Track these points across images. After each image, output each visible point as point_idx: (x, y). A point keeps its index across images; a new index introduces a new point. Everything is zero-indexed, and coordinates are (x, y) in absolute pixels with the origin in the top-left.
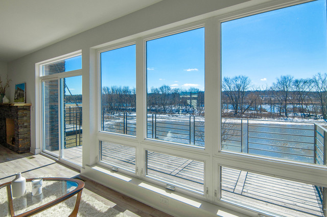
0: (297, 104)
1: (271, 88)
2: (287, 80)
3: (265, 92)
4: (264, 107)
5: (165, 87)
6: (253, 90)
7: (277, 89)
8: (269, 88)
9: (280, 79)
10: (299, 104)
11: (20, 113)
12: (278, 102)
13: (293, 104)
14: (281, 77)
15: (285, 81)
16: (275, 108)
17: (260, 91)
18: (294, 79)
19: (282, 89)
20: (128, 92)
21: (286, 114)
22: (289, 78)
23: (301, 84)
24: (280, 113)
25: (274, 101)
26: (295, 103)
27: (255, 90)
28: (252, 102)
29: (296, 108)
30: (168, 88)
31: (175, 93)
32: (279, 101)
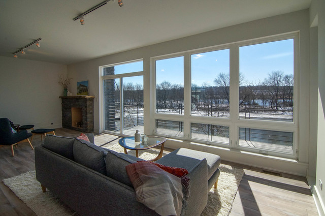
0: (287, 99)
1: (263, 83)
2: (277, 76)
3: (257, 88)
4: (256, 101)
5: (166, 83)
6: (246, 85)
7: (269, 85)
8: (261, 84)
9: (272, 75)
10: (289, 99)
11: (88, 103)
12: (269, 97)
13: (283, 98)
14: (273, 73)
15: (275, 77)
16: (267, 103)
17: (253, 87)
18: (284, 75)
19: (274, 84)
20: (131, 88)
21: (277, 108)
22: (280, 74)
23: (291, 80)
24: (272, 107)
25: (266, 95)
26: (285, 98)
27: (248, 85)
28: (246, 97)
29: (286, 102)
30: (169, 85)
31: (174, 89)
32: (270, 95)
